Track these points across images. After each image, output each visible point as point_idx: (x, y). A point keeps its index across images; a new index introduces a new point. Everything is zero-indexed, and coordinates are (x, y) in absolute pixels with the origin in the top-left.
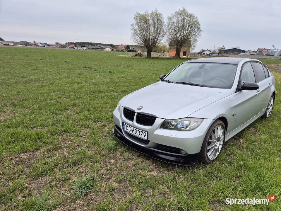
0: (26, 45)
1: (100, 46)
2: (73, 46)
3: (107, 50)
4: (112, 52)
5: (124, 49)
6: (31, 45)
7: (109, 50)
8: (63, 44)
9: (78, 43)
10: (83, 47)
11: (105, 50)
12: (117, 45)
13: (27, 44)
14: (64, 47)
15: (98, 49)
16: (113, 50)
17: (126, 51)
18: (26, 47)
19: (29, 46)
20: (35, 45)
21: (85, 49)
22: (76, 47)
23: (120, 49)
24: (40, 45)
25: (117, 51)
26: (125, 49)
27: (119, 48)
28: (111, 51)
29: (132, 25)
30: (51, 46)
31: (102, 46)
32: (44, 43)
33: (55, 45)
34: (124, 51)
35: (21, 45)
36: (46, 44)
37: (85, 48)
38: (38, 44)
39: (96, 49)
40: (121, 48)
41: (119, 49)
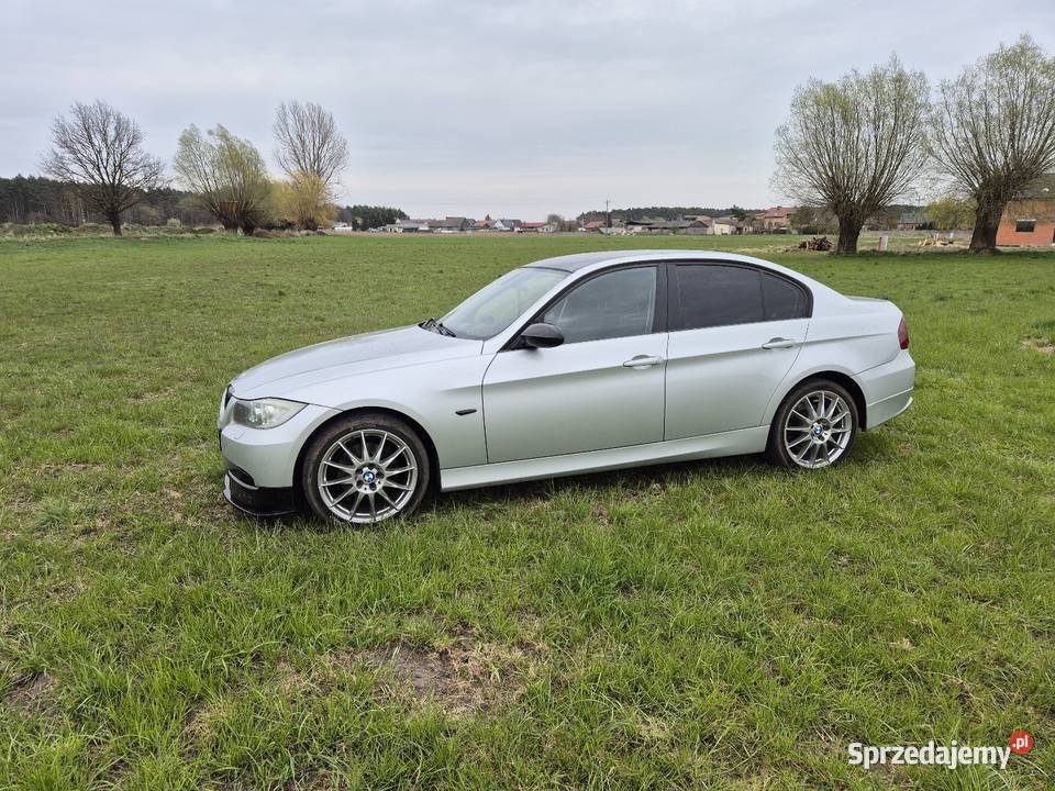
0: (462, 230)
1: (694, 219)
2: (598, 224)
3: (718, 232)
4: (737, 237)
5: (785, 221)
6: (475, 229)
7: (727, 229)
8: (567, 220)
9: (620, 212)
10: (630, 227)
11: (709, 231)
12: (759, 211)
13: (464, 224)
14: (570, 230)
15: (683, 231)
16: (739, 229)
17: (794, 232)
18: (462, 234)
19: (469, 232)
20: (487, 226)
21: (638, 234)
22: (610, 226)
23: (770, 224)
24: (499, 225)
25: (755, 232)
26: (792, 222)
27: (767, 221)
28: (733, 233)
29: (782, 131)
30: (532, 228)
31: (700, 218)
32: (514, 221)
33: (542, 225)
34: (784, 232)
35: (449, 228)
36: (518, 223)
37: (638, 229)
38: (496, 225)
39: (674, 230)
40: (774, 221)
41: (766, 226)
